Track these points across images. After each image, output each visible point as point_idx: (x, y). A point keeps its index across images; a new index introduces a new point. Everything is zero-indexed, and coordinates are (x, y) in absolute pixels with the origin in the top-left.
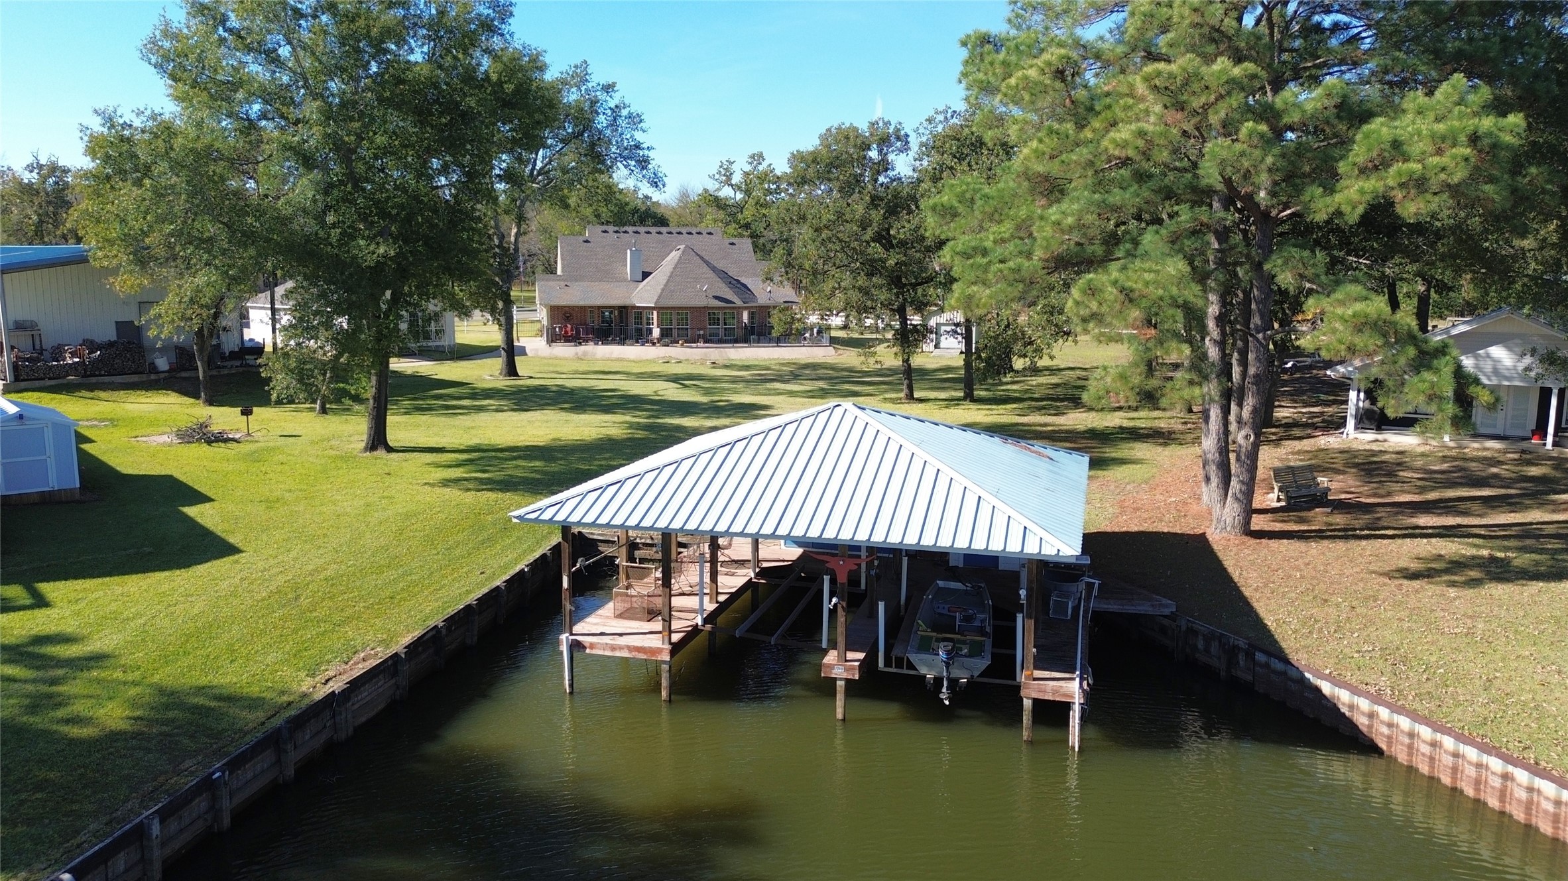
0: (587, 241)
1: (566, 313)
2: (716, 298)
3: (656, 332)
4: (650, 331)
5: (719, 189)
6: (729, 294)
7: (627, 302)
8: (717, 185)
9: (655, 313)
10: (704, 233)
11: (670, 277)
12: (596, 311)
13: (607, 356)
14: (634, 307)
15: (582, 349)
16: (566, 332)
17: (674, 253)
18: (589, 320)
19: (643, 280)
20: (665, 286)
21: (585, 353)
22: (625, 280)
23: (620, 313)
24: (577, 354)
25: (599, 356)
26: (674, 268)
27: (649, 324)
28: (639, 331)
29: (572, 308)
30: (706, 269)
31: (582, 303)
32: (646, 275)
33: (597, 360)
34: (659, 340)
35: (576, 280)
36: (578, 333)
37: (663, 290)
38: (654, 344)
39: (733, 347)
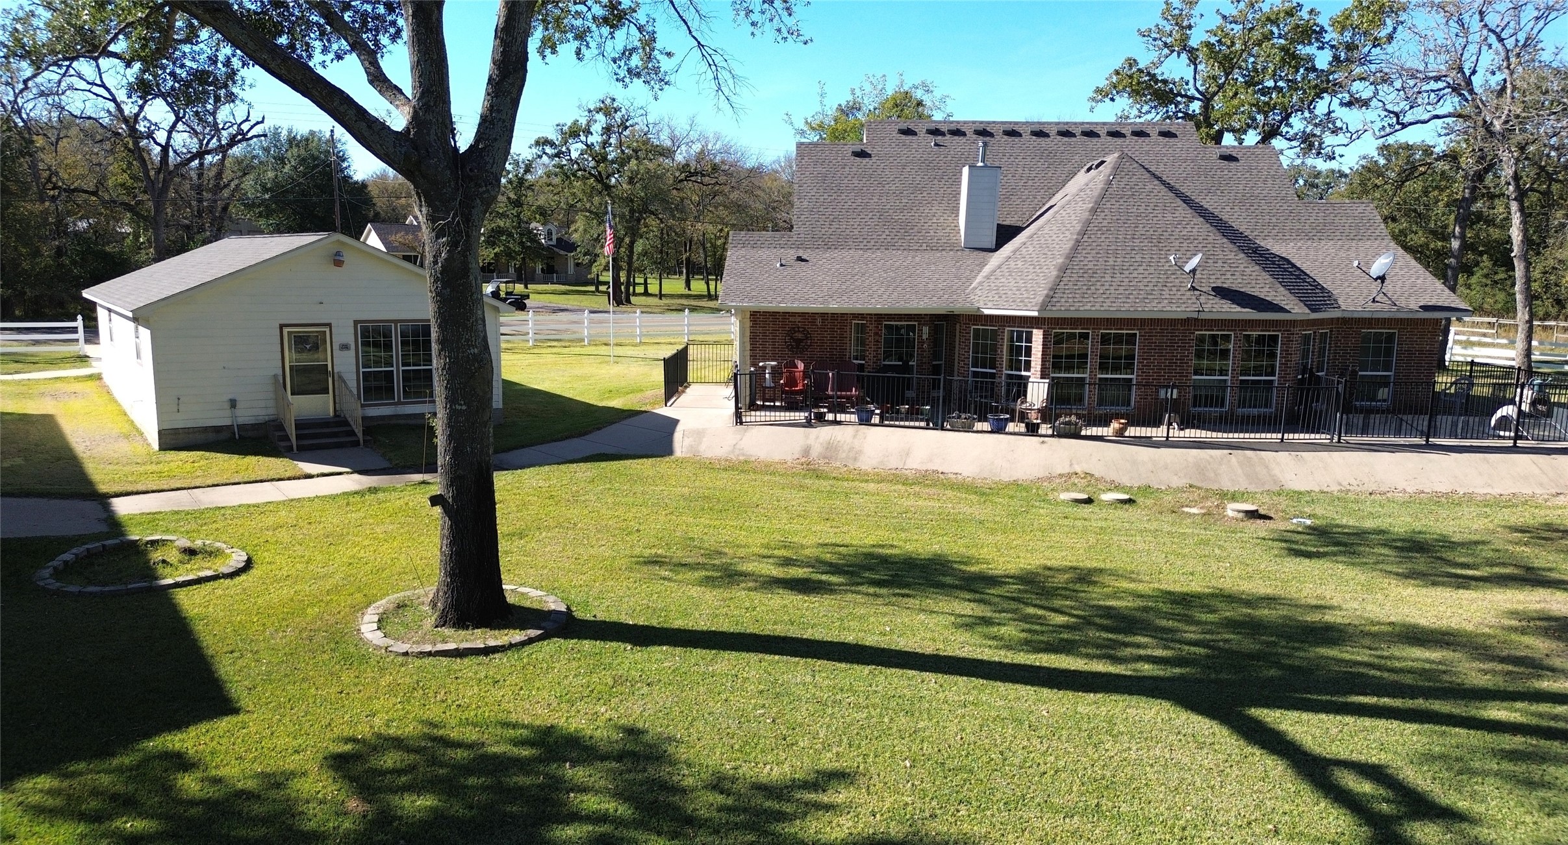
0: (862, 154)
1: (793, 330)
2: (1222, 292)
3: (1037, 392)
4: (1020, 387)
5: (1156, 65)
6: (1263, 285)
7: (959, 304)
8: (1153, 56)
9: (1038, 336)
10: (1154, 133)
11: (1083, 233)
12: (872, 327)
13: (893, 463)
14: (978, 318)
15: (823, 434)
16: (792, 381)
17: (1081, 178)
18: (852, 348)
19: (1000, 244)
20: (1071, 257)
21: (831, 449)
22: (953, 247)
23: (936, 331)
24: (806, 451)
25: (867, 463)
26: (1094, 211)
27: (1015, 364)
28: (986, 385)
29: (809, 317)
30: (1183, 211)
31: (834, 306)
32: (1006, 234)
33: (864, 477)
34: (1047, 414)
35: (828, 247)
36: (821, 384)
37: (1063, 269)
38: (1032, 430)
39: (1282, 446)
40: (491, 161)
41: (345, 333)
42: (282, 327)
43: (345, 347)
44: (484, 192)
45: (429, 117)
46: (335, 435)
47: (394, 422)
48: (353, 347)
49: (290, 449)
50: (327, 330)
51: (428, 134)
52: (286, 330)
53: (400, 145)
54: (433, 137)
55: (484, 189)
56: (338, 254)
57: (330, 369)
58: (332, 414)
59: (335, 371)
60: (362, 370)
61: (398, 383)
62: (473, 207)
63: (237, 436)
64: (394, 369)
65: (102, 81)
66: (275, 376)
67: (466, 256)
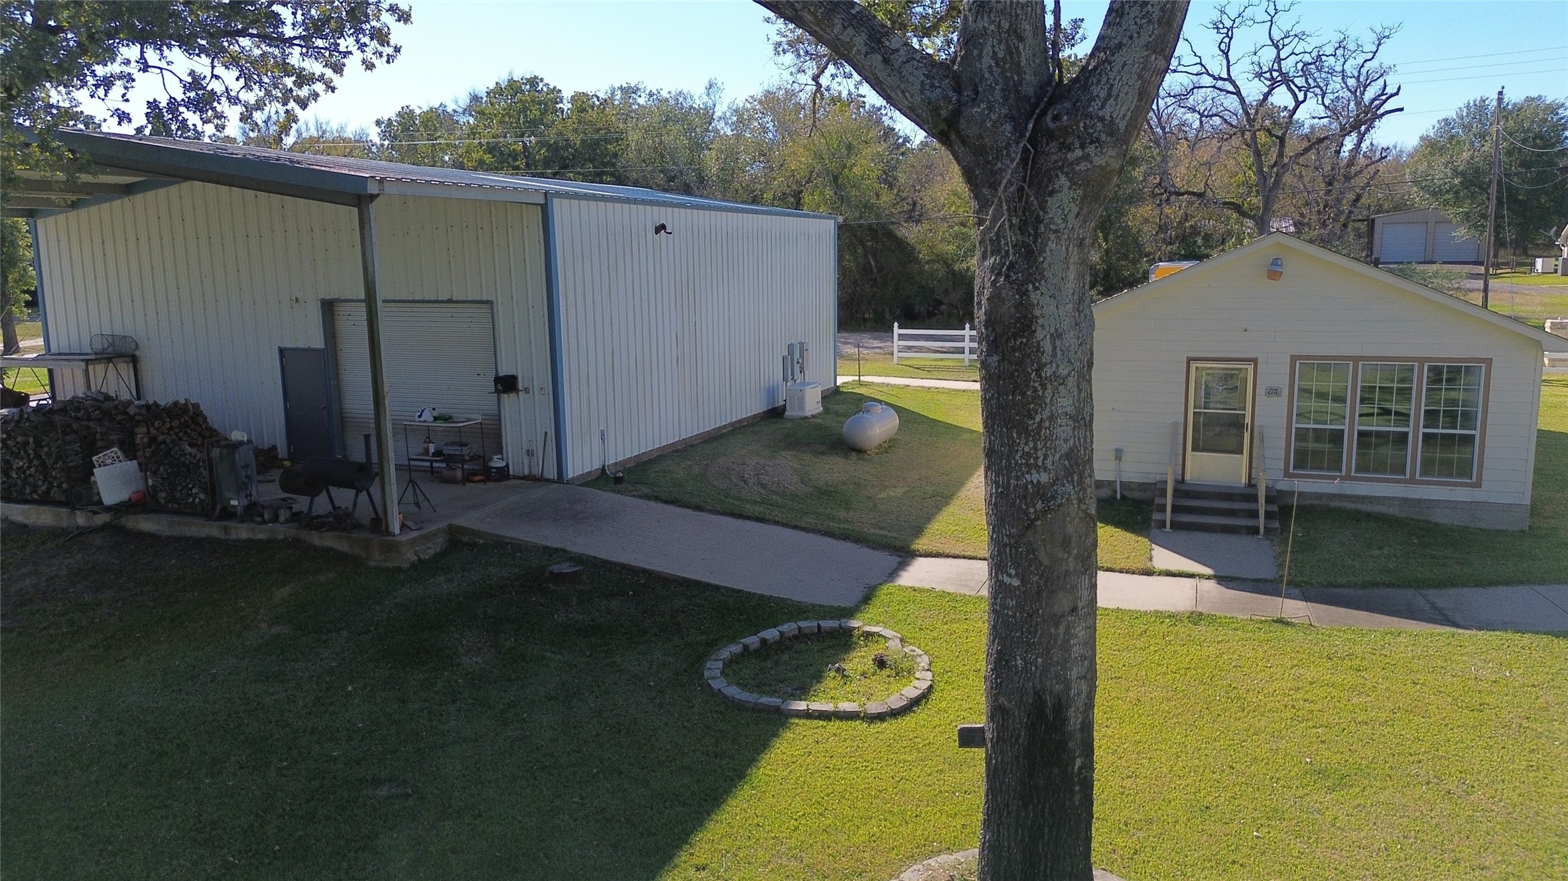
40: (1103, 94)
41: (1275, 372)
42: (1189, 360)
43: (1273, 392)
44: (1078, 161)
45: (984, 22)
46: (1232, 513)
47: (1335, 504)
48: (1286, 392)
49: (1162, 524)
50: (1251, 368)
51: (980, 56)
52: (1194, 365)
53: (932, 86)
54: (987, 61)
55: (1079, 153)
56: (1276, 262)
57: (1248, 420)
58: (1244, 480)
59: (1256, 424)
60: (1294, 425)
61: (1350, 448)
62: (1051, 194)
63: (1118, 497)
64: (1346, 428)
65: (1229, 74)
66: (1175, 424)
67: (1025, 293)
